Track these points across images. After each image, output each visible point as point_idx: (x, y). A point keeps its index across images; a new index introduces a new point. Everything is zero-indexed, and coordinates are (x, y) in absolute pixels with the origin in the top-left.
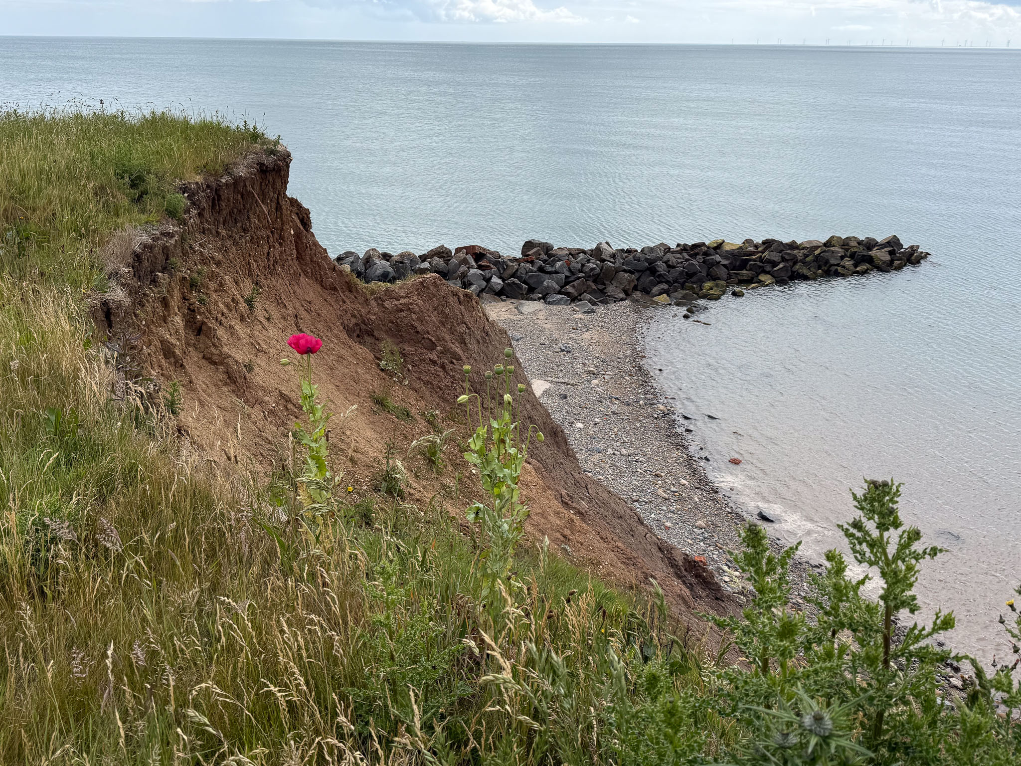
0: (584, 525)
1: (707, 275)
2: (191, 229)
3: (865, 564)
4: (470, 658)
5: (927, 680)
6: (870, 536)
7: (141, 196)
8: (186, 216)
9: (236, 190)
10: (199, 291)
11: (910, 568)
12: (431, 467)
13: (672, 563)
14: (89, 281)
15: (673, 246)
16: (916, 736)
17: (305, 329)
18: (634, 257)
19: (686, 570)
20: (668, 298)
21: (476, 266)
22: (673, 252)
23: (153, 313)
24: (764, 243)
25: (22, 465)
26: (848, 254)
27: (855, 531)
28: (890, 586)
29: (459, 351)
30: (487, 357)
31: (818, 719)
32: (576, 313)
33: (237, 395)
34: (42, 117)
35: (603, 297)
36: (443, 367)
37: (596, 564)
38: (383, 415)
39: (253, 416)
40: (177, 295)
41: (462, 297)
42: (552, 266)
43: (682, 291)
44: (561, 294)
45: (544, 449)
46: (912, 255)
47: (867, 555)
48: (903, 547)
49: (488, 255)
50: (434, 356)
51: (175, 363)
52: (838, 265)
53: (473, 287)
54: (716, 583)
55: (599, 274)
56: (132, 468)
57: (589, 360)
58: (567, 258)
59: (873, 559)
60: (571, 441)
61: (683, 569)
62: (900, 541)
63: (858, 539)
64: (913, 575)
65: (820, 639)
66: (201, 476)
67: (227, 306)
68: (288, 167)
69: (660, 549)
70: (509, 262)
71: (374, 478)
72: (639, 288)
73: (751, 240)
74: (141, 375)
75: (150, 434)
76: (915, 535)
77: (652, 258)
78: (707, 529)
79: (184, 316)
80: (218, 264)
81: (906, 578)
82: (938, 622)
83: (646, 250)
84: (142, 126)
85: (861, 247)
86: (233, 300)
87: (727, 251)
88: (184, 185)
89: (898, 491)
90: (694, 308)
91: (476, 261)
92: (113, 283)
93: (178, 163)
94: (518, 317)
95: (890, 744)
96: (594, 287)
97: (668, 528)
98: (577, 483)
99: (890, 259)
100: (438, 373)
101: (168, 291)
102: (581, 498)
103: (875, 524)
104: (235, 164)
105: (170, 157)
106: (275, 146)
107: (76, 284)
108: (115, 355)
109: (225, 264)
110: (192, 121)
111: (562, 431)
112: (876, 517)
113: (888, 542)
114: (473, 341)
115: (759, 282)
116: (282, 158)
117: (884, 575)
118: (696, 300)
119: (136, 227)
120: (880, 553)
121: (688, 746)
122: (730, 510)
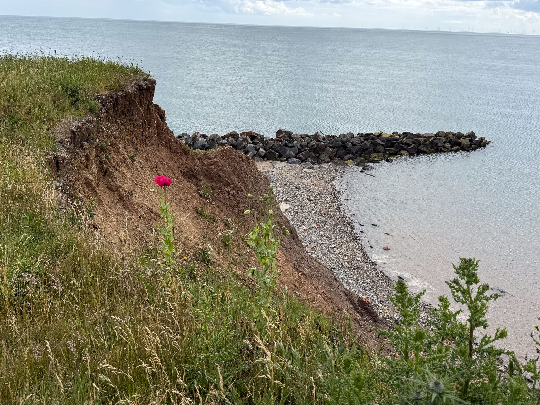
0: (306, 281)
1: (374, 150)
2: (102, 119)
3: (460, 303)
4: (248, 350)
5: (492, 365)
6: (462, 287)
7: (75, 102)
8: (99, 112)
9: (126, 99)
10: (106, 152)
11: (483, 305)
12: (226, 248)
13: (352, 302)
14: (48, 145)
15: (356, 134)
16: (486, 395)
17: (160, 173)
18: (335, 139)
19: (359, 305)
20: (352, 162)
21: (251, 143)
22: (356, 138)
23: (81, 163)
24: (404, 134)
25: (11, 242)
26: (448, 141)
27: (455, 285)
28: (473, 314)
29: (242, 187)
30: (257, 191)
31: (437, 384)
32: (304, 169)
33: (124, 207)
34: (25, 58)
35: (318, 160)
36: (233, 195)
37: (312, 301)
38: (201, 220)
39: (132, 219)
40: (94, 154)
41: (244, 159)
42: (292, 143)
43: (359, 158)
44: (296, 158)
45: (286, 240)
46: (481, 142)
47: (461, 298)
48: (480, 293)
49: (258, 137)
50: (228, 189)
51: (92, 189)
52: (442, 146)
53: (250, 154)
54: (375, 313)
55: (316, 148)
56: (70, 245)
57: (310, 193)
58: (300, 139)
59: (464, 300)
60: (300, 236)
61: (357, 305)
62: (478, 290)
63: (456, 289)
64: (485, 309)
65: (435, 342)
66: (106, 250)
67: (120, 160)
68: (154, 88)
69: (346, 294)
70: (269, 141)
71: (196, 253)
72: (337, 156)
73: (396, 132)
74: (74, 196)
75: (79, 227)
76: (486, 287)
77: (345, 140)
78: (371, 284)
79: (97, 165)
80: (116, 138)
81: (481, 310)
82: (498, 334)
83: (341, 136)
84: (77, 64)
85: (455, 137)
86: (123, 157)
87: (384, 138)
88: (99, 96)
89: (477, 264)
90: (366, 167)
91: (252, 140)
92: (60, 147)
93: (96, 85)
94: (273, 170)
95: (472, 399)
96: (314, 155)
97: (350, 283)
98: (302, 258)
99: (469, 144)
100: (230, 198)
101: (89, 152)
102: (304, 266)
103: (465, 282)
104: (126, 85)
105: (92, 81)
106: (147, 76)
107: (41, 147)
108: (61, 185)
109: (120, 138)
110: (104, 63)
111: (296, 231)
112: (466, 278)
113: (472, 292)
114: (250, 182)
115: (401, 154)
116: (151, 83)
117: (470, 308)
118: (367, 163)
119: (73, 117)
120: (468, 297)
121: (367, 398)
122: (383, 275)
